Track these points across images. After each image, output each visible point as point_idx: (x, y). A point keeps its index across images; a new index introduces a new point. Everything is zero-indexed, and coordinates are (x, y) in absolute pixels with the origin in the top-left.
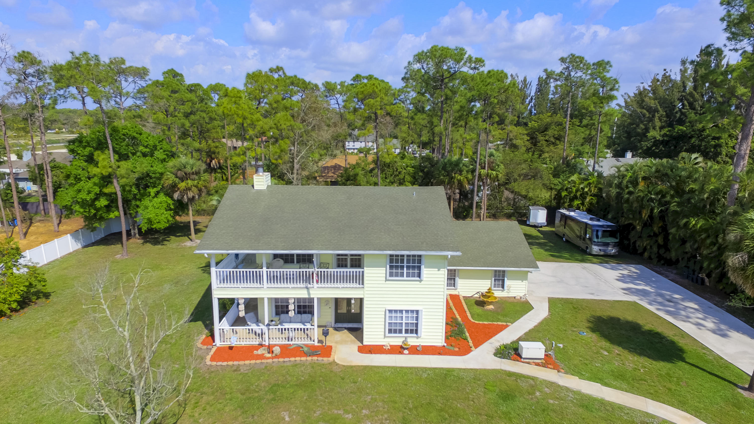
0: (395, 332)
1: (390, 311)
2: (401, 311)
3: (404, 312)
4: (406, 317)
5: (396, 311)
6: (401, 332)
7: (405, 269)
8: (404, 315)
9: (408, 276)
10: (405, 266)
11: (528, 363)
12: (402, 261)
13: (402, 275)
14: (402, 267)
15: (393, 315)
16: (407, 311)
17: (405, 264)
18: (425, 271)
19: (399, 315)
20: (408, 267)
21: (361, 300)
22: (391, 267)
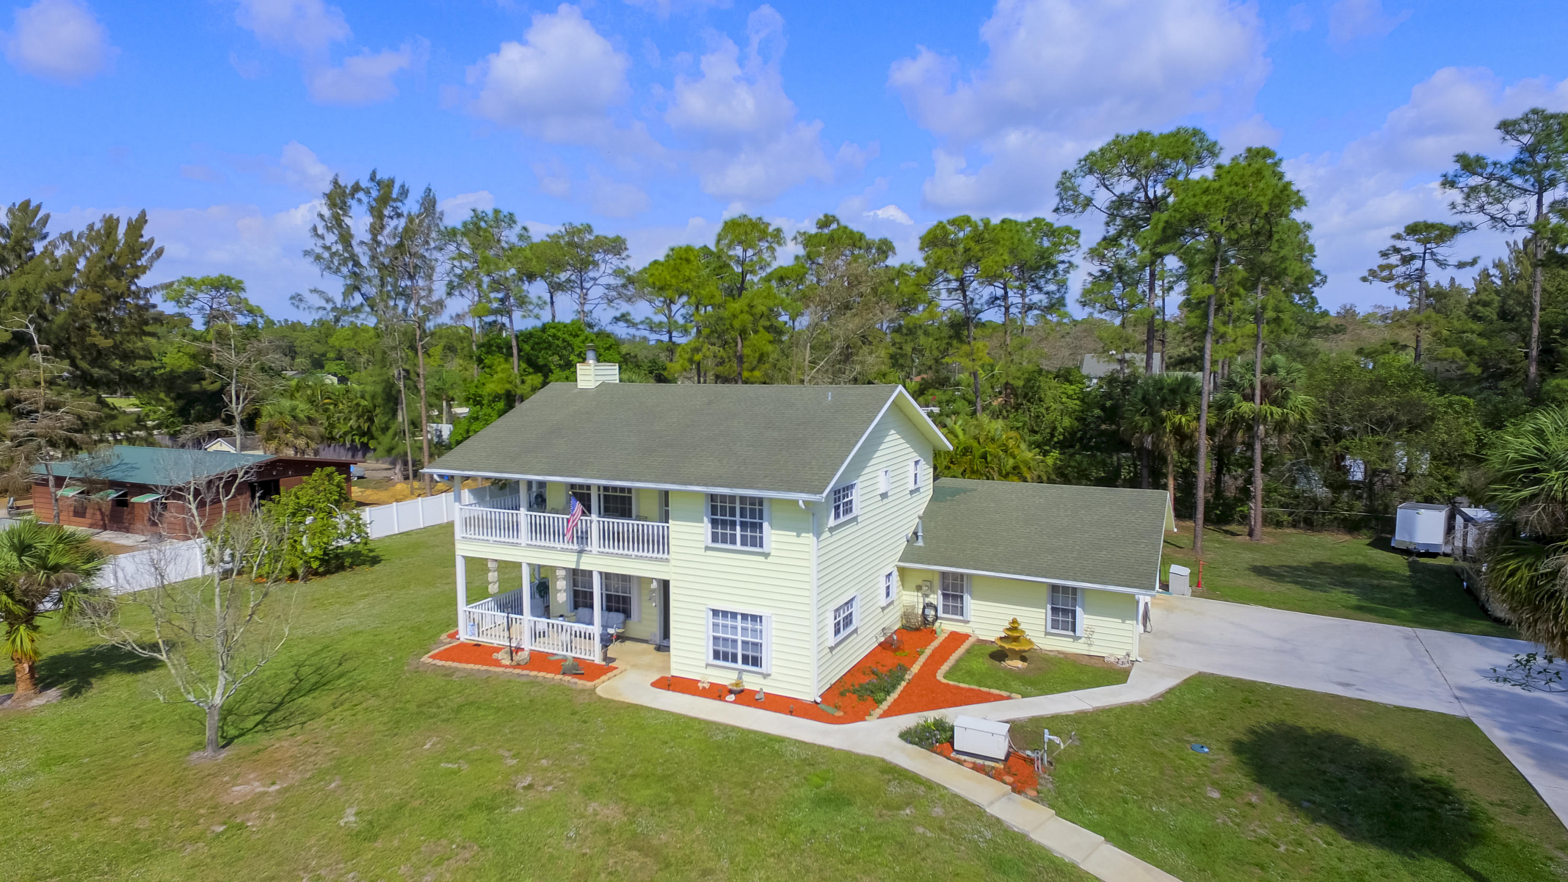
0: (725, 658)
1: (715, 613)
2: (734, 615)
3: (739, 617)
4: (743, 629)
5: (725, 614)
6: (735, 660)
7: (738, 528)
8: (739, 623)
9: (744, 543)
10: (738, 523)
11: (959, 762)
12: (733, 510)
13: (733, 542)
14: (733, 524)
15: (720, 621)
16: (745, 617)
17: (738, 518)
18: (772, 536)
19: (729, 622)
20: (744, 525)
21: (665, 584)
22: (714, 522)
